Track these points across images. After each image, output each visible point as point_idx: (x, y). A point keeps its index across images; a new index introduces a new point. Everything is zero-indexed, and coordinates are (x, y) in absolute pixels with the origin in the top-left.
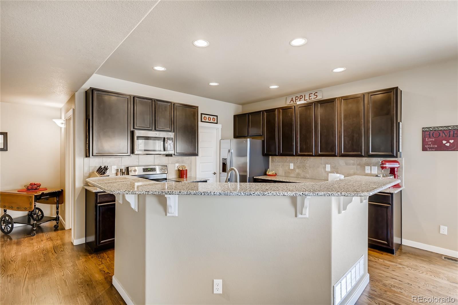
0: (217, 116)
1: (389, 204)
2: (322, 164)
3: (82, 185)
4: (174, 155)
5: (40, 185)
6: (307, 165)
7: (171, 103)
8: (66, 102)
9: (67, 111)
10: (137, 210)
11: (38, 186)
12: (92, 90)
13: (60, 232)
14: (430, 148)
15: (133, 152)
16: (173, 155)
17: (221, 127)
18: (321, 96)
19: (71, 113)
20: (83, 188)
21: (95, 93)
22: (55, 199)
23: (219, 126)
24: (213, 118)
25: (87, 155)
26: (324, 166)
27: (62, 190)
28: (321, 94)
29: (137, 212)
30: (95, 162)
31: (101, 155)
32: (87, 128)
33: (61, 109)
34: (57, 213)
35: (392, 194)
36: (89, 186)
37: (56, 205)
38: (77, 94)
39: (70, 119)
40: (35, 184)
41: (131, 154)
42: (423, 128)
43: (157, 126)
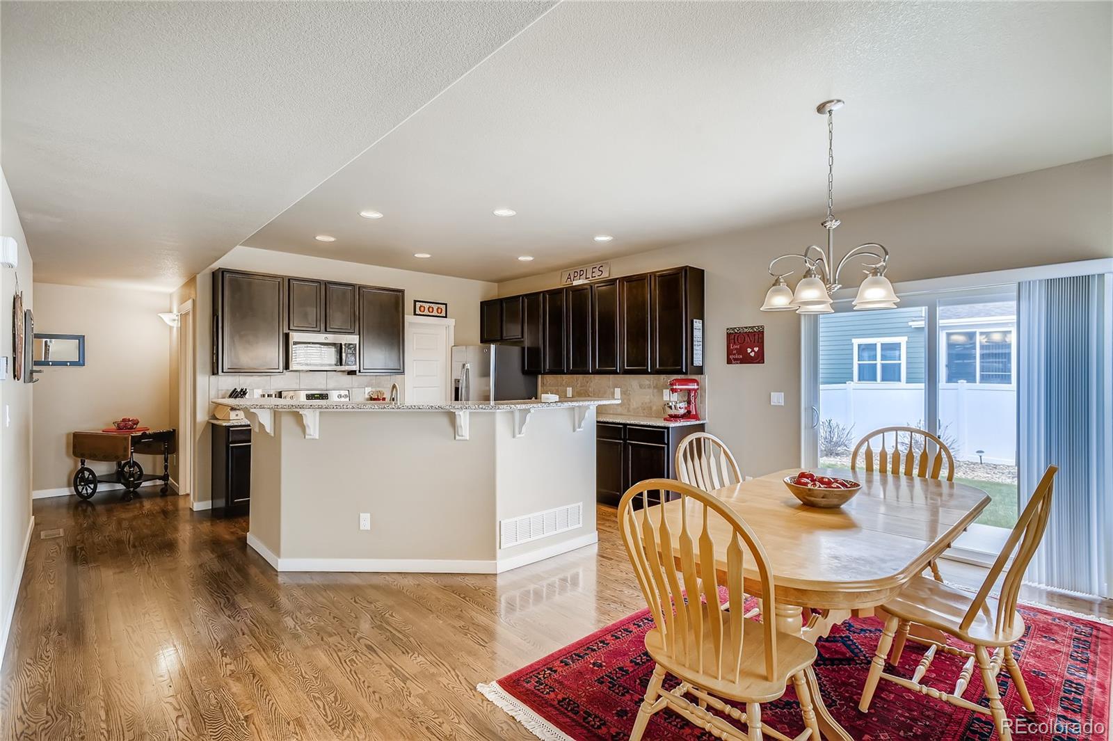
0: (446, 304)
1: (665, 444)
2: (609, 387)
3: (207, 418)
4: (360, 371)
5: (138, 422)
6: (590, 389)
7: (353, 285)
8: (180, 286)
9: (183, 301)
10: (272, 435)
11: (134, 424)
12: (223, 272)
13: (170, 498)
14: (735, 359)
15: (287, 367)
16: (357, 372)
17: (454, 324)
18: (608, 273)
19: (189, 304)
20: (208, 422)
21: (227, 275)
22: (163, 446)
23: (450, 322)
24: (438, 308)
25: (214, 372)
26: (612, 390)
27: (174, 430)
28: (608, 269)
29: (271, 437)
30: (227, 382)
31: (236, 371)
32: (215, 330)
33: (171, 295)
34: (166, 468)
35: (668, 428)
36: (217, 419)
37: (163, 456)
38: (198, 276)
39: (187, 314)
40: (129, 420)
41: (284, 371)
42: (727, 329)
43: (328, 325)
